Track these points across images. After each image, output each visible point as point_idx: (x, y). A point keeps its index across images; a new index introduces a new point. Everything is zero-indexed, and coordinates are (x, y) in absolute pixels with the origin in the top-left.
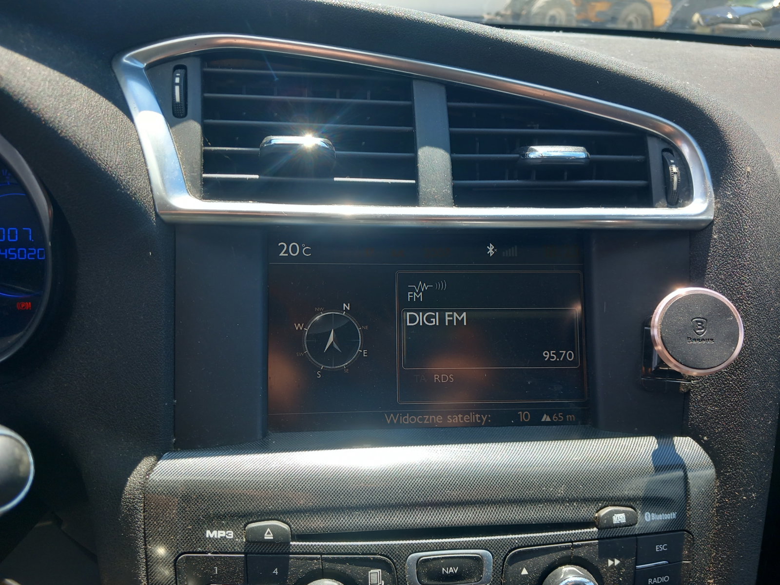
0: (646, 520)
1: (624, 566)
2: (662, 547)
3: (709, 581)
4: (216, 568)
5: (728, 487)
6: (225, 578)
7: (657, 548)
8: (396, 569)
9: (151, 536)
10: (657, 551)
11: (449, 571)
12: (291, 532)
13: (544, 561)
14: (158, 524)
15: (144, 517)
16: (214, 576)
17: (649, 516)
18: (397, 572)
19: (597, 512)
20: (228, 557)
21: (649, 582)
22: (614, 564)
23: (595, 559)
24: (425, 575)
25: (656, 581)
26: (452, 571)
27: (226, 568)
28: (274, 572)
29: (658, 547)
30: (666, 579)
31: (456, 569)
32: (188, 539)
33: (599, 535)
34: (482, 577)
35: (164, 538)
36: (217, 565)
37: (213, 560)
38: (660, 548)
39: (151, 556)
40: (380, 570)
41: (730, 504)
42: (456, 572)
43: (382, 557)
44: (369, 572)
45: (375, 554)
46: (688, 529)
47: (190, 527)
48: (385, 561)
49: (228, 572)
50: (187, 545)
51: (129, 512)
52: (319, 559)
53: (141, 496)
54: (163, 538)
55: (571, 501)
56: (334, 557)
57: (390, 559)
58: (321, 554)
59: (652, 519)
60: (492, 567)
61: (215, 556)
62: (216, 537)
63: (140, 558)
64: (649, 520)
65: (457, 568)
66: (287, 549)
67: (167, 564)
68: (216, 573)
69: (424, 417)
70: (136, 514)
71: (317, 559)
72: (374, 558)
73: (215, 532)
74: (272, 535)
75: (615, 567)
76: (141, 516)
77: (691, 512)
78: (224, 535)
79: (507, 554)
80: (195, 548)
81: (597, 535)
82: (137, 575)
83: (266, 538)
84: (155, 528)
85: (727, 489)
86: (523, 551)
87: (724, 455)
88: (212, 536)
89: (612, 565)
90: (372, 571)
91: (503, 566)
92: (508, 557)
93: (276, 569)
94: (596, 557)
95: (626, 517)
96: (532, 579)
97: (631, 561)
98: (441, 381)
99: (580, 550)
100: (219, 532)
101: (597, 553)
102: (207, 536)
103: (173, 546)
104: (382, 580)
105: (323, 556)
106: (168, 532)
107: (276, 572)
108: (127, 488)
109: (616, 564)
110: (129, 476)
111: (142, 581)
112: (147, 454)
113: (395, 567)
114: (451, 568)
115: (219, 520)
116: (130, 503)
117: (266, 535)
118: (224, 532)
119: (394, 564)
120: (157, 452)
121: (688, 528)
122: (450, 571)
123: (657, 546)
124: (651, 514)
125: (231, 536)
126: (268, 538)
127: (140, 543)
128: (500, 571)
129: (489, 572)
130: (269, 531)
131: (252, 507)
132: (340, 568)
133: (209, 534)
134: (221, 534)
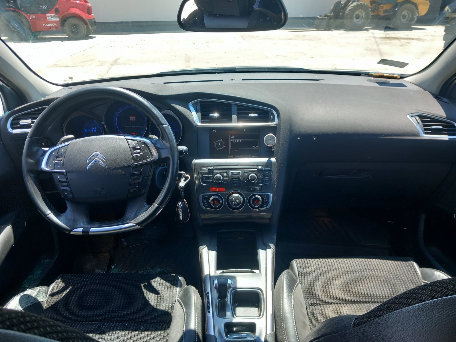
2: (267, 172)
3: (275, 179)
5: (278, 163)
12: (214, 168)
14: (196, 167)
15: (194, 167)
18: (228, 174)
19: (257, 167)
21: (265, 177)
22: (259, 174)
24: (232, 174)
27: (205, 173)
30: (268, 177)
33: (257, 170)
35: (197, 169)
37: (203, 172)
43: (226, 172)
47: (200, 168)
55: (253, 165)
63: (194, 172)
65: (236, 173)
66: (213, 171)
71: (217, 172)
77: (272, 168)
79: (244, 172)
80: (201, 171)
86: (246, 171)
90: (225, 174)
93: (212, 173)
95: (261, 168)
96: (247, 176)
99: (254, 172)
110: (192, 162)
112: (195, 159)
115: (204, 167)
121: (272, 170)
125: (206, 169)
126: (211, 169)
127: (194, 170)
128: (243, 174)
129: (241, 174)
130: (211, 168)
131: (208, 165)
132: (220, 173)
133: (203, 169)
134: (204, 169)
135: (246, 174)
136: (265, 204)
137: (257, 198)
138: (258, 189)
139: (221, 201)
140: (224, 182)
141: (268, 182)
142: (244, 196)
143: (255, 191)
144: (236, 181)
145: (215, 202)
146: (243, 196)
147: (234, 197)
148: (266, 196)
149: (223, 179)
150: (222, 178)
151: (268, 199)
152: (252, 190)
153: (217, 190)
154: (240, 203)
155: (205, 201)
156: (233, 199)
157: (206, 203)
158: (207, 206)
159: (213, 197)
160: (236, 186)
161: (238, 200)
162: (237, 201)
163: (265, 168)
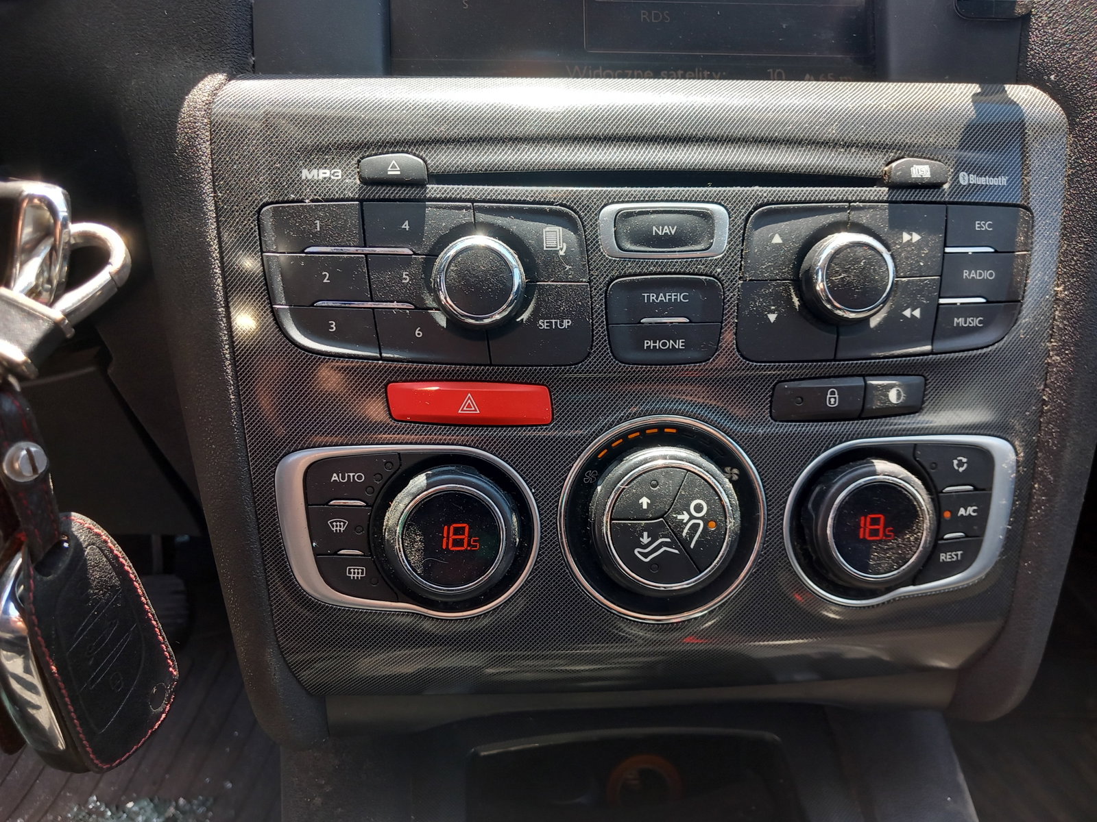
0: (962, 182)
1: (927, 245)
2: (984, 224)
3: (1056, 289)
4: (318, 222)
5: (1087, 141)
6: (331, 236)
7: (977, 226)
8: (584, 227)
9: (223, 179)
10: (977, 229)
11: (662, 231)
12: (427, 170)
13: (806, 225)
14: (232, 161)
15: (211, 151)
16: (314, 234)
17: (966, 178)
18: (585, 231)
19: (887, 165)
20: (334, 205)
21: (965, 274)
22: (911, 239)
23: (885, 229)
24: (627, 236)
25: (974, 276)
26: (668, 231)
27: (332, 222)
28: (403, 227)
29: (978, 224)
30: (991, 275)
31: (673, 229)
32: (277, 183)
33: (889, 196)
34: (712, 243)
35: (242, 180)
36: (319, 218)
37: (313, 210)
38: (982, 226)
39: (223, 207)
40: (561, 228)
41: (1090, 165)
42: (673, 233)
43: (563, 208)
44: (544, 230)
45: (552, 204)
46: (1025, 204)
47: (278, 165)
48: (567, 214)
49: (336, 227)
50: (275, 191)
51: (190, 142)
52: (470, 208)
53: (206, 121)
54: (239, 180)
55: (848, 145)
56: (492, 206)
57: (574, 211)
58: (473, 201)
59: (971, 182)
60: (727, 229)
61: (315, 205)
62: (316, 177)
63: (207, 209)
64: (966, 183)
65: (675, 227)
66: (422, 194)
67: (247, 217)
68: (318, 229)
69: (626, 71)
70: (199, 144)
71: (467, 208)
72: (551, 210)
73: (315, 172)
74: (398, 169)
75: (913, 245)
76: (206, 148)
77: (1030, 178)
78: (328, 175)
79: (751, 213)
80: (286, 195)
81: (887, 196)
82: (203, 235)
83: (389, 173)
84: (227, 166)
85: (1086, 144)
86: (775, 209)
87: (1081, 94)
88: (310, 177)
89: (908, 241)
90: (548, 229)
91: (745, 230)
92: (752, 216)
93: (407, 223)
94: (885, 226)
95: (931, 171)
96: (789, 251)
97: (938, 238)
98: (651, 20)
99: (862, 214)
100: (321, 171)
101: (887, 220)
102: (304, 178)
103: (254, 191)
104: (563, 242)
105: (475, 204)
106: (247, 171)
107: (406, 226)
108: (185, 109)
109: (914, 241)
110: (187, 94)
111: (212, 243)
112: (213, 70)
113: (583, 223)
114: (666, 227)
115: (321, 153)
116: (190, 129)
117: (389, 169)
118: (327, 171)
119: (581, 219)
120: (227, 69)
121: (1026, 202)
122: (664, 231)
123: (977, 222)
124: (969, 176)
125: (338, 176)
126: (394, 172)
127: (207, 188)
128: (741, 236)
129: (722, 239)
130: (395, 164)
131: (369, 135)
132: (500, 221)
133: (305, 174)
134: (323, 173)
135: (777, 240)
136: (953, 546)
137: (890, 493)
138: (893, 396)
139: (507, 522)
140: (543, 324)
141: (986, 324)
142: (744, 473)
143: (863, 414)
144: (675, 309)
145: (448, 536)
146: (736, 463)
147: (650, 479)
148: (960, 464)
149: (529, 288)
150: (518, 277)
151: (982, 495)
152: (833, 401)
153: (469, 407)
154: (710, 543)
155: (339, 526)
156: (645, 501)
157: (345, 540)
158: (356, 573)
159: (420, 480)
160: (669, 360)
161: (692, 517)
162: (682, 524)
163: (964, 179)
